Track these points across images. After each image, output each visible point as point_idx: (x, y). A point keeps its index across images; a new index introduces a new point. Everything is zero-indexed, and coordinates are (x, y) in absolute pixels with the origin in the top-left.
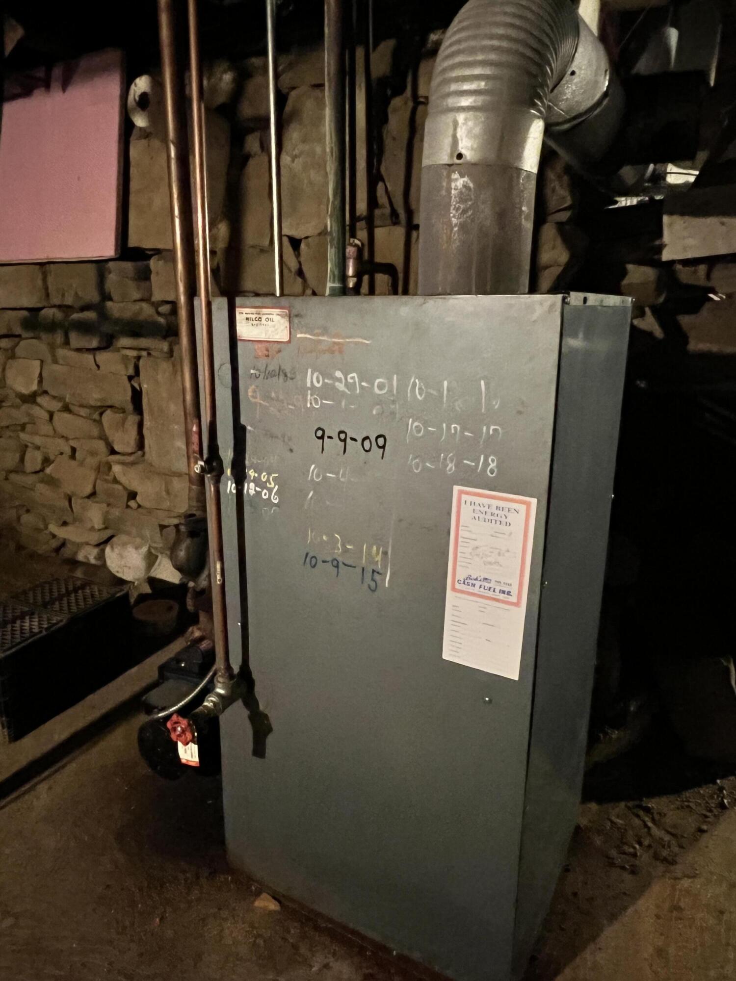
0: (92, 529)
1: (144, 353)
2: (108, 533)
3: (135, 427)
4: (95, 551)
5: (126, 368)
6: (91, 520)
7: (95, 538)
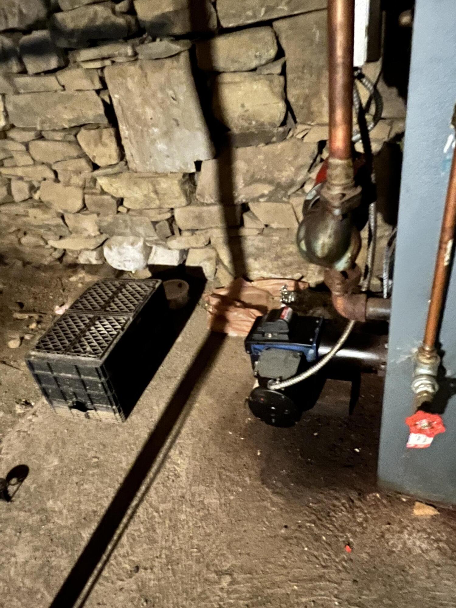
0: (89, 237)
1: (108, 62)
2: (104, 237)
3: (114, 139)
4: (94, 254)
5: (92, 82)
6: (86, 230)
7: (93, 243)
